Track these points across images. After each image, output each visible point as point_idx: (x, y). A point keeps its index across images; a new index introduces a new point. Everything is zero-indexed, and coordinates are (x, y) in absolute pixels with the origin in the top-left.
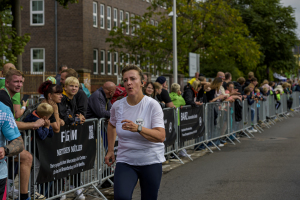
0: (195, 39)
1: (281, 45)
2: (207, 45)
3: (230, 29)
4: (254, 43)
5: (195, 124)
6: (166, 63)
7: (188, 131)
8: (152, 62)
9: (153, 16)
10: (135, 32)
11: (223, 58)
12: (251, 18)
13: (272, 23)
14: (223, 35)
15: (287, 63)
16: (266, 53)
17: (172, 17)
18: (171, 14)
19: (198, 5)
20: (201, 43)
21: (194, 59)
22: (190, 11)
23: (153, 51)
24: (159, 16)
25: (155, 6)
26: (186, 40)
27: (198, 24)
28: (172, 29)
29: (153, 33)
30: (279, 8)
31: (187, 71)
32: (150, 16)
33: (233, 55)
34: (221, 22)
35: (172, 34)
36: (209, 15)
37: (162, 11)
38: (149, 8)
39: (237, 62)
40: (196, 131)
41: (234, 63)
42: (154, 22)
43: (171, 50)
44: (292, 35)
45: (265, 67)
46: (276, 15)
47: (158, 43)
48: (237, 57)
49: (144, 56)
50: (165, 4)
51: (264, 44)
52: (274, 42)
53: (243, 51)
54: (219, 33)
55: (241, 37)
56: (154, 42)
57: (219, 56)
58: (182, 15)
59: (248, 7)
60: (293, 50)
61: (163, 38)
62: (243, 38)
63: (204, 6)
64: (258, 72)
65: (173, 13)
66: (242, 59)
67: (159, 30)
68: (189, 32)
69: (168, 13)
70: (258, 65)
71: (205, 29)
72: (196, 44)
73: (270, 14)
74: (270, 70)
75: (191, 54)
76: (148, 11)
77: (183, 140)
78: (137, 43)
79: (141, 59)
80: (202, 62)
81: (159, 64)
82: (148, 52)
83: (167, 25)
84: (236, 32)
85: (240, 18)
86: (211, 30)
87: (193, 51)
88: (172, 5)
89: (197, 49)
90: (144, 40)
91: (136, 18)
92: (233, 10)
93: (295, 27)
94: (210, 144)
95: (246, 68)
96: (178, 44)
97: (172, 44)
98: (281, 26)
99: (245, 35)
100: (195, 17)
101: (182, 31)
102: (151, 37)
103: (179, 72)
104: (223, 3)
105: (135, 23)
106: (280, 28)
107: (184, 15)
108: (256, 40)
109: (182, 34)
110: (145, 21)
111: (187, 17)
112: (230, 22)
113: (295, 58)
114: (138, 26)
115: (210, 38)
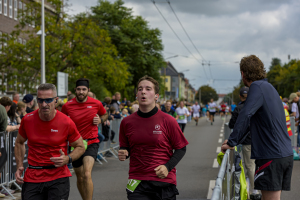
0: (63, 58)
1: (148, 67)
2: (76, 65)
3: (99, 49)
4: (122, 64)
6: (34, 82)
8: (19, 81)
9: (21, 34)
10: (2, 50)
11: (92, 78)
12: (119, 38)
13: (140, 45)
14: (92, 55)
16: (134, 73)
17: (40, 36)
18: (39, 33)
19: (67, 24)
21: (62, 78)
22: (59, 30)
23: (21, 69)
24: (27, 35)
25: (23, 25)
26: (55, 59)
27: (66, 43)
28: (40, 48)
29: (20, 51)
30: (146, 30)
32: (18, 34)
33: (102, 75)
34: (90, 42)
35: (40, 53)
36: (78, 35)
37: (31, 30)
38: (17, 26)
39: (105, 82)
41: (102, 82)
42: (22, 41)
43: (39, 69)
44: (158, 57)
45: (133, 87)
46: (144, 37)
47: (26, 61)
48: (105, 77)
49: (11, 74)
50: (33, 22)
51: (132, 64)
52: (142, 64)
53: (112, 71)
54: (87, 53)
55: (109, 57)
56: (21, 61)
57: (88, 76)
58: (51, 34)
59: (116, 28)
60: (160, 71)
61: (31, 56)
62: (112, 59)
63: (73, 26)
64: (126, 92)
65: (42, 32)
66: (110, 79)
67: (28, 48)
68: (57, 51)
69: (36, 31)
70: (126, 85)
71: (74, 49)
72: (64, 63)
73: (138, 35)
75: (60, 74)
76: (15, 29)
78: (4, 61)
79: (8, 77)
80: (71, 81)
81: (26, 82)
82: (15, 71)
83: (35, 44)
84: (105, 53)
85: (108, 39)
86: (80, 50)
87: (62, 71)
88: (40, 24)
89: (65, 68)
90: (11, 58)
91: (3, 35)
92: (102, 31)
93: (161, 49)
95: (114, 88)
96: (47, 63)
97: (40, 62)
98: (148, 47)
99: (113, 55)
100: (64, 37)
101: (50, 50)
102: (19, 55)
104: (92, 23)
105: (3, 40)
106: (148, 49)
107: (52, 34)
108: (124, 61)
109: (50, 53)
110: (13, 39)
111: (56, 36)
112: (99, 42)
113: (161, 80)
114: (5, 44)
115: (79, 57)
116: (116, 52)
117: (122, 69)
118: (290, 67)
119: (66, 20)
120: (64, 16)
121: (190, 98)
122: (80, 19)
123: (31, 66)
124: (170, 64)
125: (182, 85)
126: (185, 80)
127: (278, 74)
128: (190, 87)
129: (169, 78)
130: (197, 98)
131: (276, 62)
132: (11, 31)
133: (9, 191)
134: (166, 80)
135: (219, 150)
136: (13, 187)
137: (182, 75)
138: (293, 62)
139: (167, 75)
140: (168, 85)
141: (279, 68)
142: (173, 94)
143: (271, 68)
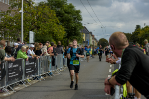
0: (32, 24)
2: (38, 28)
3: (50, 20)
4: (61, 27)
5: (32, 67)
7: (29, 70)
10: (1, 20)
11: (47, 34)
14: (47, 23)
15: (77, 37)
16: (67, 32)
17: (21, 13)
19: (34, 7)
20: (35, 26)
21: (32, 34)
22: (30, 10)
23: (11, 30)
24: (14, 12)
25: (12, 7)
26: (28, 25)
27: (34, 17)
28: (21, 19)
29: (11, 20)
30: (74, 10)
31: (28, 40)
32: (10, 12)
33: (52, 33)
34: (46, 16)
35: (21, 22)
36: (40, 13)
37: (16, 9)
38: (9, 8)
39: (53, 36)
40: (33, 71)
41: (52, 36)
42: (11, 15)
43: (20, 30)
44: (80, 24)
48: (53, 34)
50: (17, 6)
53: (56, 31)
54: (44, 22)
56: (11, 25)
57: (44, 33)
58: (25, 12)
60: (80, 31)
61: (16, 23)
62: (56, 25)
63: (37, 8)
64: (63, 41)
65: (22, 11)
66: (56, 35)
67: (14, 19)
68: (29, 21)
69: (20, 10)
71: (37, 20)
72: (33, 26)
74: (69, 41)
75: (30, 32)
76: (8, 9)
77: (26, 75)
78: (3, 25)
79: (4, 33)
80: (36, 36)
81: (14, 36)
82: (8, 30)
83: (18, 17)
84: (53, 22)
85: (55, 15)
86: (41, 20)
88: (21, 7)
89: (33, 29)
90: (6, 24)
91: (2, 12)
92: (52, 11)
93: (81, 20)
94: (40, 77)
95: (57, 39)
96: (24, 27)
97: (21, 27)
99: (57, 23)
100: (33, 13)
101: (26, 20)
103: (24, 41)
104: (47, 7)
105: (2, 15)
106: (74, 20)
108: (63, 26)
109: (26, 22)
110: (7, 14)
111: (29, 13)
112: (50, 16)
113: (81, 35)
114: (3, 17)
115: (40, 24)
116: (59, 22)
117: (62, 30)
118: (145, 29)
119: (34, 5)
120: (33, 3)
121: (95, 44)
122: (41, 4)
123: (16, 28)
124: (85, 27)
125: (91, 38)
126: (92, 35)
127: (139, 33)
128: (95, 39)
129: (84, 34)
130: (99, 45)
131: (138, 27)
132: (6, 11)
133: (6, 90)
134: (83, 36)
135: (110, 70)
136: (8, 88)
137: (91, 33)
138: (147, 27)
139: (84, 33)
140: (84, 38)
141: (140, 30)
142: (87, 42)
143: (136, 30)
